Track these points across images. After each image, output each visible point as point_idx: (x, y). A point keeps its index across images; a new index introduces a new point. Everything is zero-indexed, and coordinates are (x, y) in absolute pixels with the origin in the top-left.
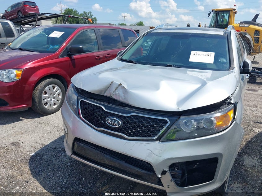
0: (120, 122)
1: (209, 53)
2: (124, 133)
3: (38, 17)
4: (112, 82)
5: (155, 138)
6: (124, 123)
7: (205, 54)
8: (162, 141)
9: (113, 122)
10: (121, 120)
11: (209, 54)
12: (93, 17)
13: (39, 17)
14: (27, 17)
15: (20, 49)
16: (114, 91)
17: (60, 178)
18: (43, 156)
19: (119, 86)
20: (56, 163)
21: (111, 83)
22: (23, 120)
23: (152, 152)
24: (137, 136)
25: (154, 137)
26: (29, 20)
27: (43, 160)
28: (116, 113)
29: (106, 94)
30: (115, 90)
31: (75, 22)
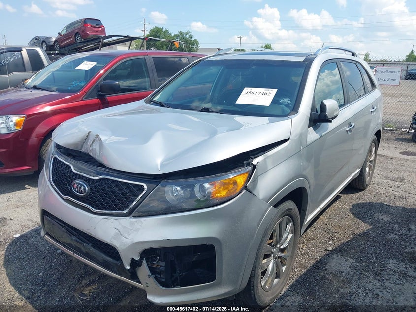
0: (87, 189)
1: (269, 90)
2: (90, 204)
3: (103, 41)
4: (90, 132)
5: (125, 212)
6: (91, 189)
7: (262, 93)
8: (135, 217)
9: (79, 188)
10: (89, 185)
11: (268, 92)
12: (193, 39)
13: (105, 41)
14: (87, 41)
15: (35, 88)
16: (91, 145)
17: (36, 269)
18: (29, 239)
19: (96, 137)
20: (43, 249)
21: (88, 133)
22: (27, 189)
23: (119, 231)
24: (105, 209)
25: (126, 209)
26: (91, 46)
27: (28, 244)
28: (84, 175)
29: (83, 150)
30: (92, 143)
31: (165, 47)
